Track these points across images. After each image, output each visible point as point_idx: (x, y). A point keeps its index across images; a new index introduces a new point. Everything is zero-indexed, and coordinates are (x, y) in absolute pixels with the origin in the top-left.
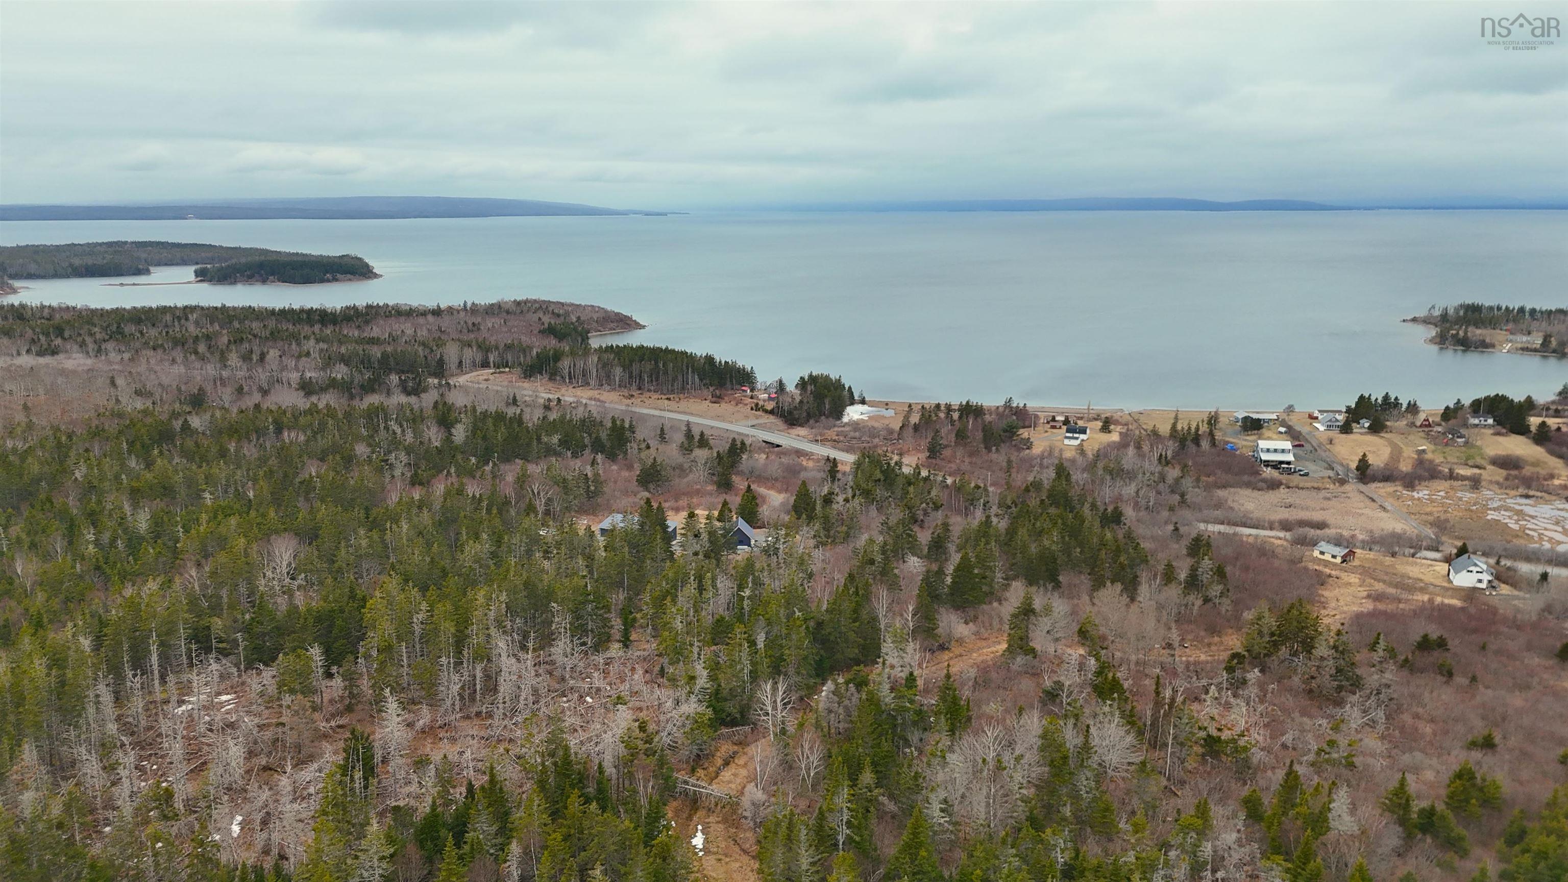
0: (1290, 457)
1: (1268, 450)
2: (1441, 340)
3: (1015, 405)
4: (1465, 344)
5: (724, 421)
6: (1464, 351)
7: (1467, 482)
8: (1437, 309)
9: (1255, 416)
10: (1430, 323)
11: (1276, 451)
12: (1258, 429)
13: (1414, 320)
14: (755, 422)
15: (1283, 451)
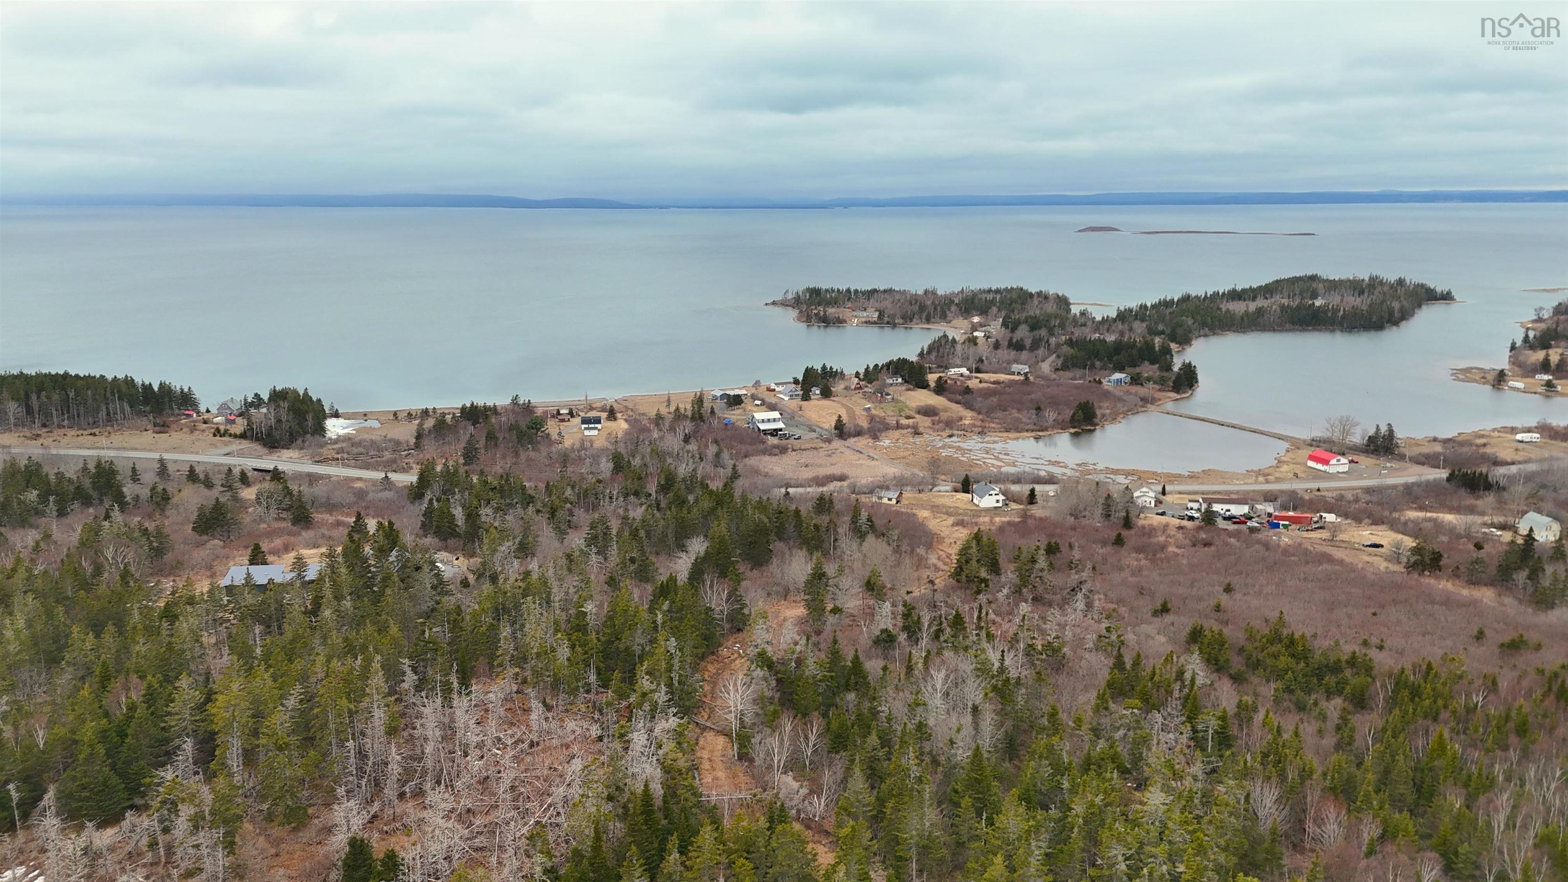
0: (780, 425)
1: (763, 421)
2: (808, 318)
3: (521, 402)
4: (826, 321)
5: (184, 453)
6: (825, 327)
7: (909, 430)
8: (790, 293)
9: (732, 393)
10: (787, 305)
11: (769, 420)
12: (740, 404)
13: (774, 303)
14: (227, 449)
15: (774, 420)
